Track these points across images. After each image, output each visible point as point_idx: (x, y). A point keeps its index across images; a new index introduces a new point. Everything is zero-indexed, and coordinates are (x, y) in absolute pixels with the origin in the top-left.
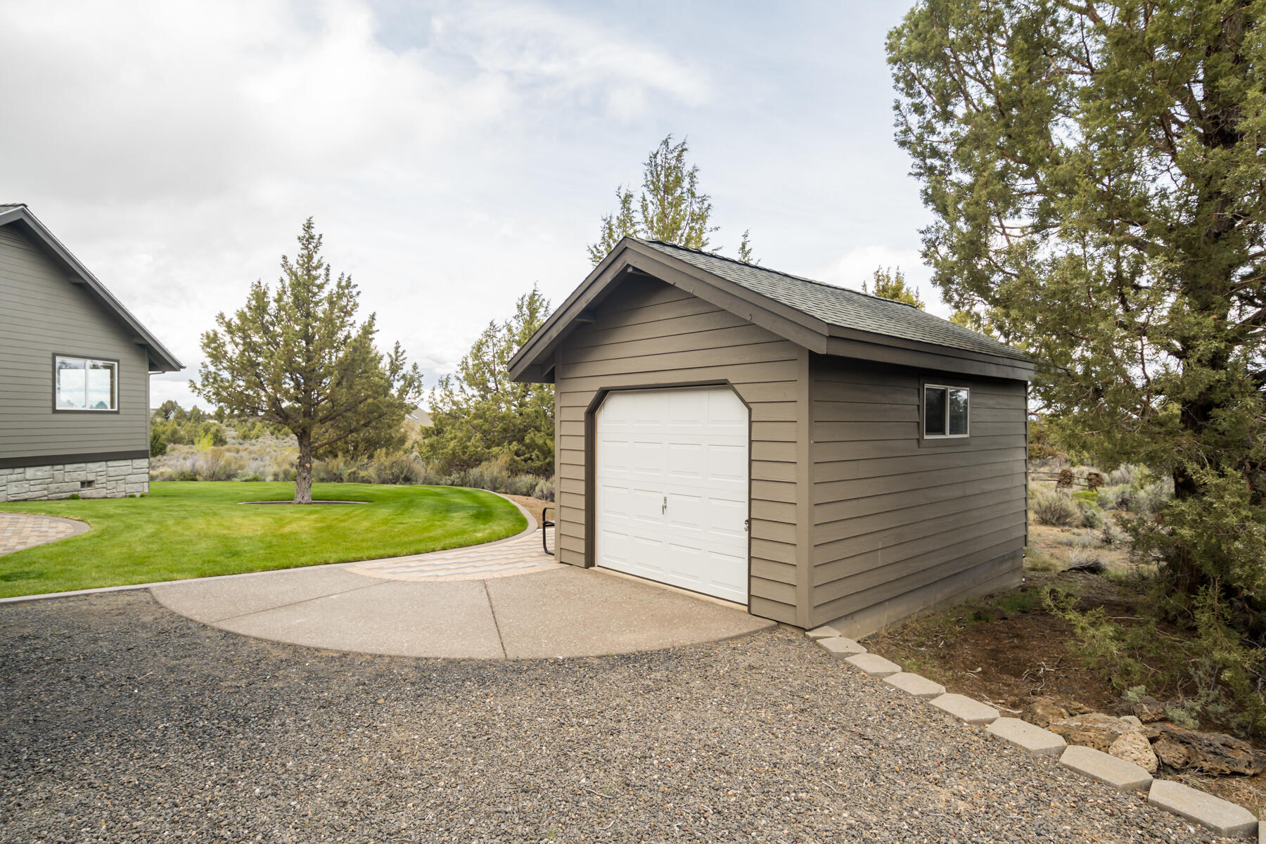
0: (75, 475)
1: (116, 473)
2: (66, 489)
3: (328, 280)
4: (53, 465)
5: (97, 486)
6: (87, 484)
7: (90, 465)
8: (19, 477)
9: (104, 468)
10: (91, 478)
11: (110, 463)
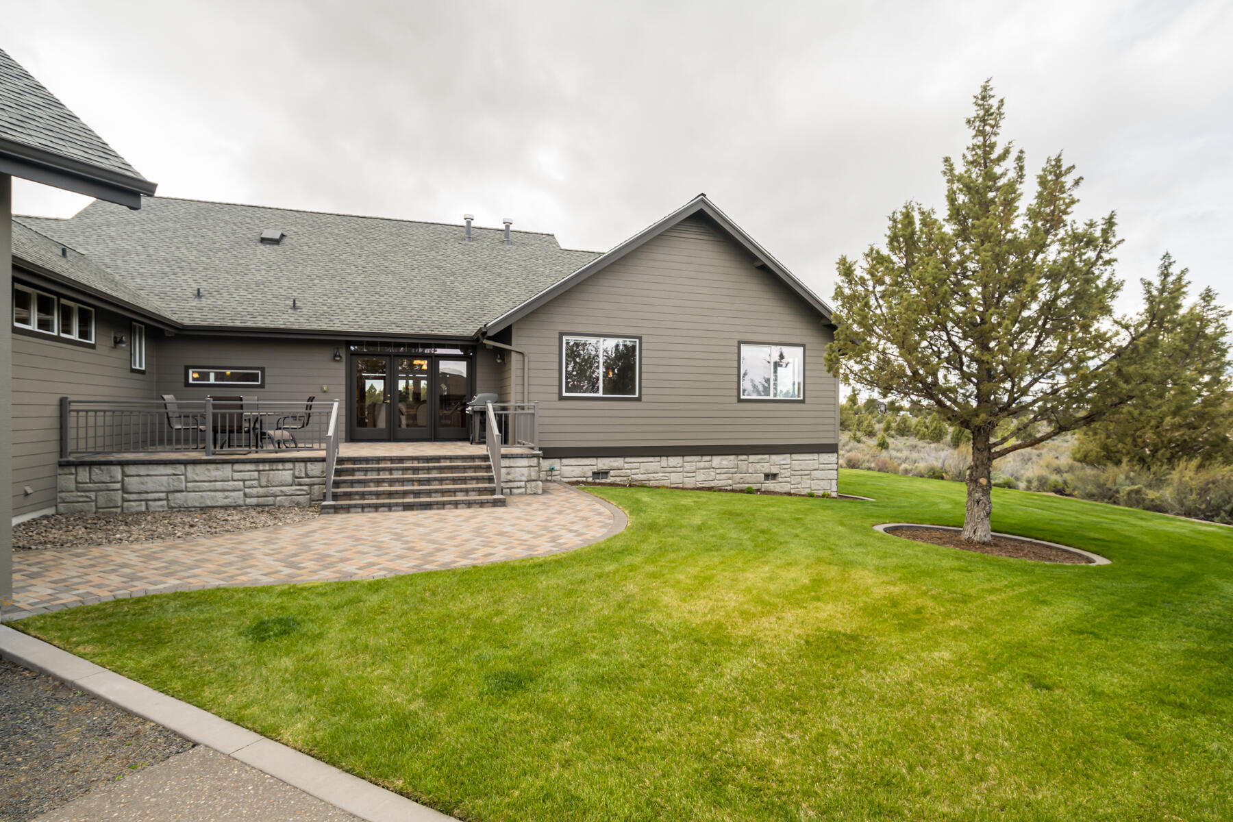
0: (758, 466)
1: (800, 468)
2: (750, 480)
3: (1021, 176)
4: (737, 454)
5: (780, 480)
6: (770, 476)
7: (774, 457)
8: (707, 464)
9: (789, 461)
10: (774, 471)
11: (795, 457)
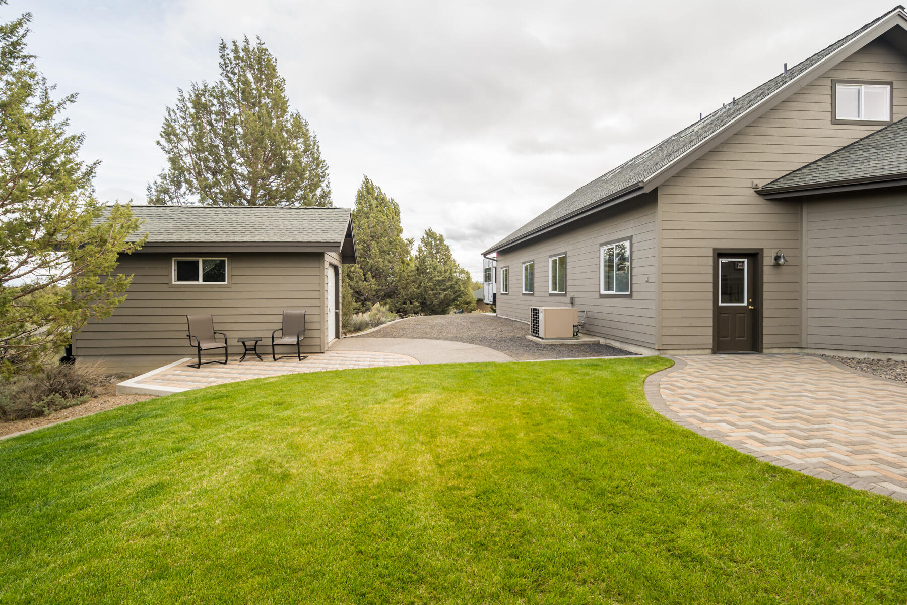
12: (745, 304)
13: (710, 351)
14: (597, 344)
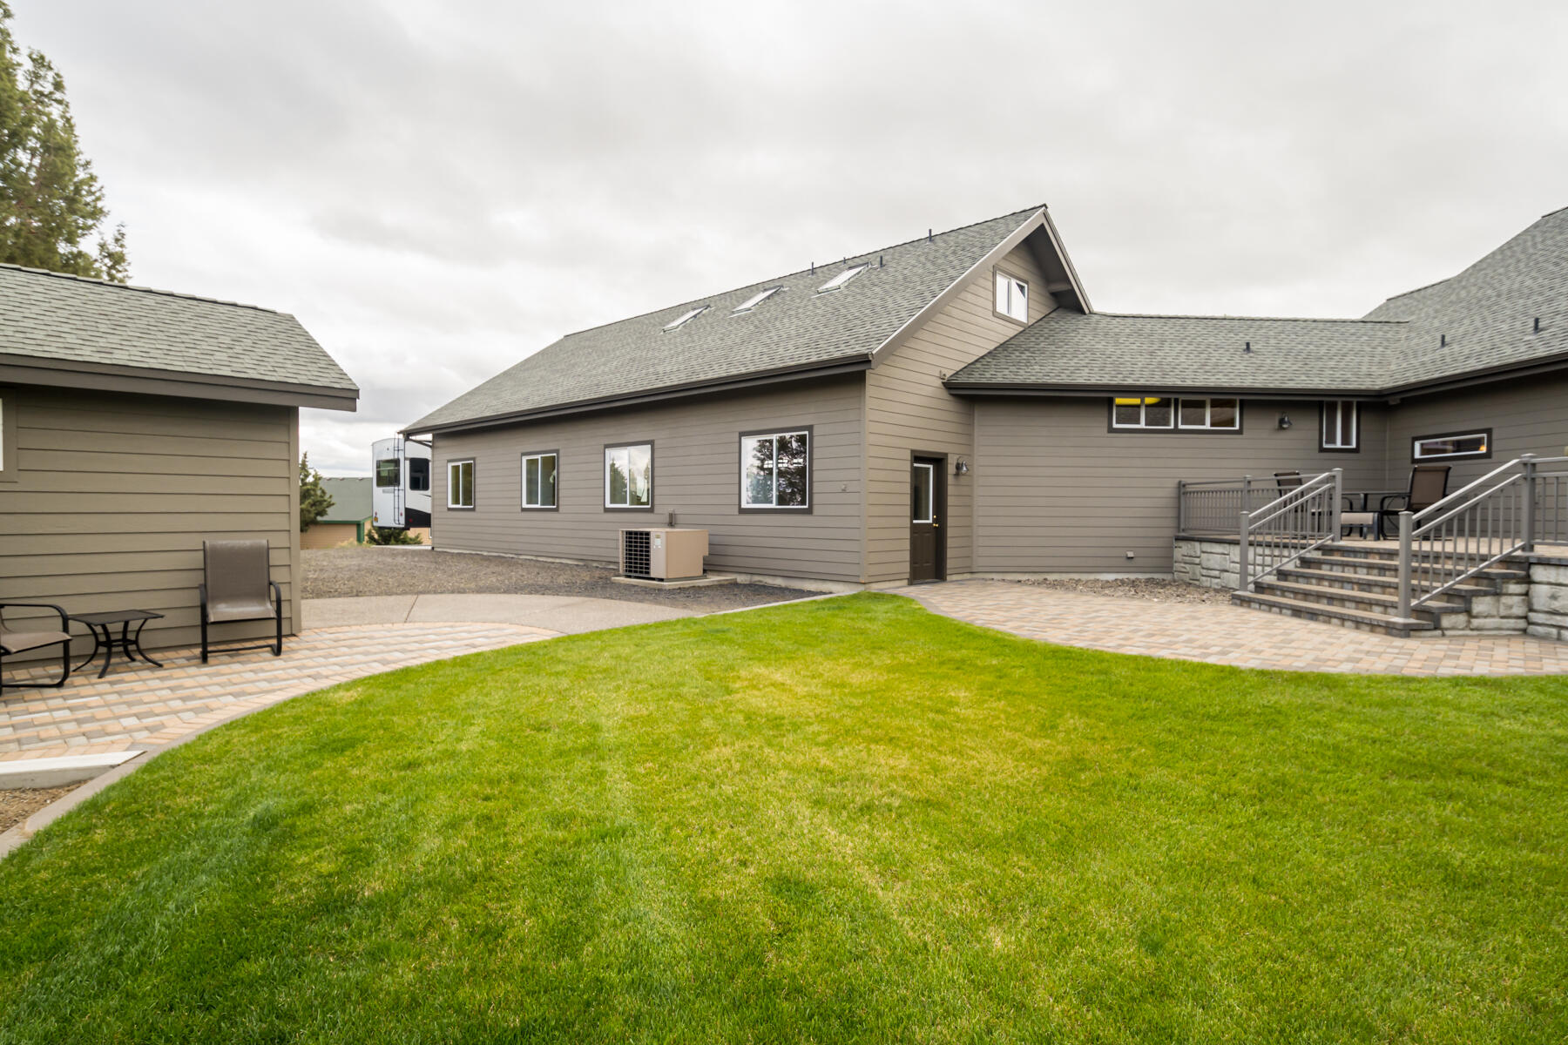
12: (930, 521)
13: (906, 582)
14: (735, 584)
